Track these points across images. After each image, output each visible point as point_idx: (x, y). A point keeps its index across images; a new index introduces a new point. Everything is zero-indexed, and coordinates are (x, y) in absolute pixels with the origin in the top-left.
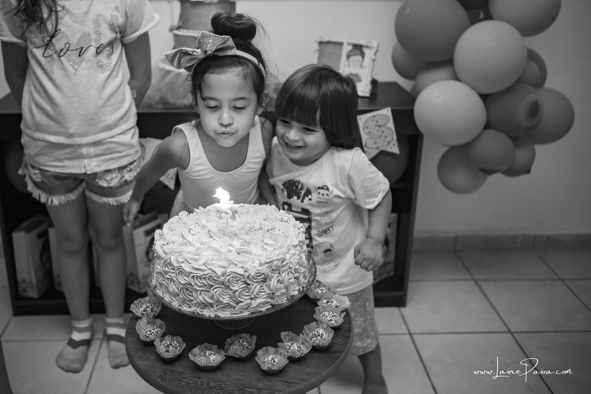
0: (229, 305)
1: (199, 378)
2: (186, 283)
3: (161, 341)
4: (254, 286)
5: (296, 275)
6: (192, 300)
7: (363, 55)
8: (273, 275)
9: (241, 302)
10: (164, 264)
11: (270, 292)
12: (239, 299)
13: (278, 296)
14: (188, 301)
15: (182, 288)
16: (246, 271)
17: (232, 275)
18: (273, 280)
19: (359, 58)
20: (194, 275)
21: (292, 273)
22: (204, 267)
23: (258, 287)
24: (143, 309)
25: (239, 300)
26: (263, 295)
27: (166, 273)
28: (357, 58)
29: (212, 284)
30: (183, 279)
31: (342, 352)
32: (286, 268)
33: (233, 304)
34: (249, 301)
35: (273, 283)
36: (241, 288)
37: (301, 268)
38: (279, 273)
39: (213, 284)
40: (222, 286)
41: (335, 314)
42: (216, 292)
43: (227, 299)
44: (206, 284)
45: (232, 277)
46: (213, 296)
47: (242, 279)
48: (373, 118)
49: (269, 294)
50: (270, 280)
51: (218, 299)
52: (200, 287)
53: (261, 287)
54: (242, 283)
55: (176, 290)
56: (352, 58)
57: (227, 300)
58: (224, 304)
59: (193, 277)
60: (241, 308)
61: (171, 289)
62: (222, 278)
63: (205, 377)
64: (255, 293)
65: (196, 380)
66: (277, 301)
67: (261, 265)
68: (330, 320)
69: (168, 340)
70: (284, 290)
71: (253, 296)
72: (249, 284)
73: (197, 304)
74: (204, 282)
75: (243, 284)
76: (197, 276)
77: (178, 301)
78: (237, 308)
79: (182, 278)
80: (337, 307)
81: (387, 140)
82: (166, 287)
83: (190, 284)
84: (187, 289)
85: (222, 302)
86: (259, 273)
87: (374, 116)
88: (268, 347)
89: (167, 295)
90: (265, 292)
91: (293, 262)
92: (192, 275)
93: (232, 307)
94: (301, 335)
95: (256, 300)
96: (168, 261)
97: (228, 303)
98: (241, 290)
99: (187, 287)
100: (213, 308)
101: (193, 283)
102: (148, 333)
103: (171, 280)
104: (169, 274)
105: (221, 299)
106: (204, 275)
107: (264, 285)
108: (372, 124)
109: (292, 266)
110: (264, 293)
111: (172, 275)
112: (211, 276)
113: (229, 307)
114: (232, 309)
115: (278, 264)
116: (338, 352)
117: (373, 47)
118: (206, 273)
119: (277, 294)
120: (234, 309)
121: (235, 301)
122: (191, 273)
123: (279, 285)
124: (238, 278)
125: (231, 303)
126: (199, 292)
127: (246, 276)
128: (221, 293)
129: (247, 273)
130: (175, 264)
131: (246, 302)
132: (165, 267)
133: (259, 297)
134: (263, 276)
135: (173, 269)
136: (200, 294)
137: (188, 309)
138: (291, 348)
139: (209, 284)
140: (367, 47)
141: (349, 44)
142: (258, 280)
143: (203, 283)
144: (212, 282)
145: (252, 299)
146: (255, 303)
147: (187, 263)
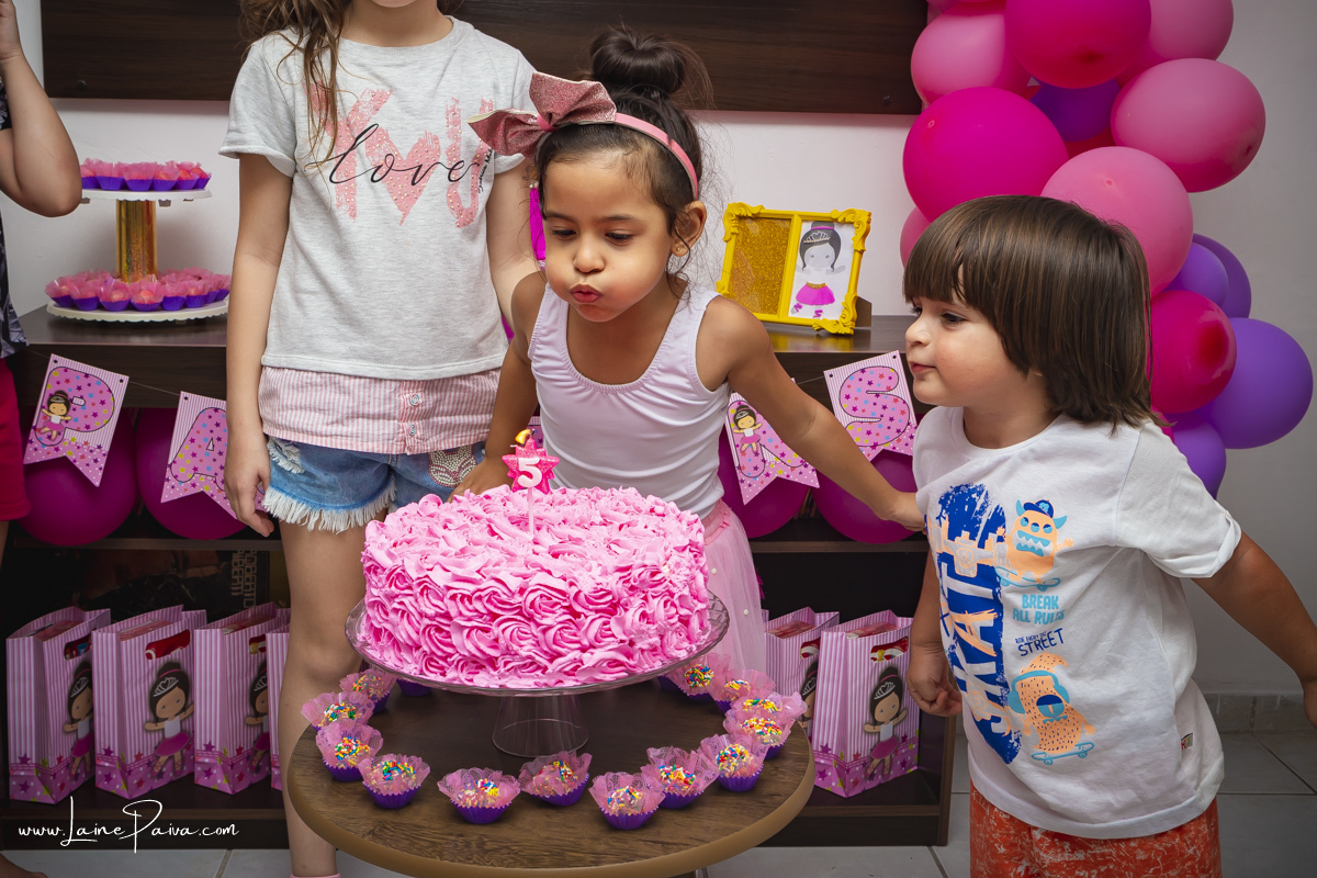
0: (532, 664)
1: (461, 836)
2: (438, 615)
3: (374, 764)
4: (589, 619)
5: (683, 612)
6: (451, 655)
7: (835, 242)
8: (632, 599)
9: (560, 655)
10: (388, 578)
11: (624, 638)
12: (555, 647)
13: (642, 651)
14: (441, 658)
15: (428, 626)
16: (571, 584)
17: (539, 593)
18: (631, 611)
19: (828, 249)
20: (455, 592)
21: (673, 605)
22: (478, 577)
23: (599, 622)
24: (330, 712)
25: (555, 651)
26: (609, 644)
27: (391, 598)
28: (822, 251)
29: (496, 611)
30: (430, 606)
31: (788, 796)
32: (660, 588)
33: (543, 661)
34: (577, 654)
35: (632, 616)
36: (560, 623)
37: (696, 601)
38: (645, 598)
39: (499, 612)
40: (519, 618)
41: (772, 722)
42: (503, 631)
43: (529, 647)
44: (484, 611)
45: (541, 596)
46: (496, 640)
47: (565, 601)
48: (860, 375)
49: (622, 641)
50: (626, 610)
51: (507, 648)
52: (469, 620)
53: (605, 624)
54: (562, 610)
55: (414, 636)
56: (811, 251)
57: (529, 650)
58: (523, 659)
59: (453, 598)
60: (560, 671)
61: (401, 636)
62: (518, 599)
63: (475, 833)
64: (592, 634)
65: (453, 838)
66: (640, 664)
67: (605, 573)
68: (760, 733)
69: (387, 761)
70: (656, 640)
71: (585, 642)
72: (577, 615)
73: (461, 663)
74: (478, 605)
75: (564, 613)
76: (463, 596)
77: (417, 663)
78: (550, 670)
79: (427, 602)
80: (774, 712)
81: (895, 425)
82: (390, 636)
83: (447, 616)
84: (439, 630)
85: (516, 654)
86: (602, 590)
87: (863, 371)
88: (619, 774)
89: (392, 653)
90: (613, 636)
91: (675, 581)
92: (452, 592)
93: (539, 668)
94: (693, 752)
95: (592, 654)
96: (398, 571)
97: (529, 657)
98: (559, 626)
99: (440, 625)
100: (495, 669)
101: (453, 613)
102: (344, 750)
103: (404, 612)
104: (397, 600)
105: (515, 647)
106: (479, 590)
107: (612, 620)
108: (858, 389)
109: (674, 590)
110: (612, 639)
111: (406, 600)
112: (495, 593)
113: (531, 668)
114: (539, 672)
115: (643, 575)
116: (779, 795)
117: (859, 223)
118: (482, 586)
119: (639, 645)
120: (543, 672)
121: (546, 653)
122: (449, 588)
123: (644, 626)
124: (555, 600)
125: (537, 658)
126: (466, 631)
127: (572, 595)
128: (515, 634)
129: (573, 587)
130: (414, 575)
131: (571, 656)
132: (390, 586)
133: (601, 647)
134: (609, 598)
135: (410, 588)
136: (468, 636)
137: (440, 679)
138: (672, 777)
139: (490, 613)
140: (844, 223)
141: (805, 219)
142: (599, 607)
143: (477, 611)
144: (496, 607)
145: (583, 650)
146: (589, 659)
147: (441, 571)
